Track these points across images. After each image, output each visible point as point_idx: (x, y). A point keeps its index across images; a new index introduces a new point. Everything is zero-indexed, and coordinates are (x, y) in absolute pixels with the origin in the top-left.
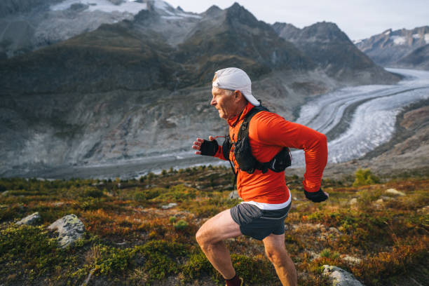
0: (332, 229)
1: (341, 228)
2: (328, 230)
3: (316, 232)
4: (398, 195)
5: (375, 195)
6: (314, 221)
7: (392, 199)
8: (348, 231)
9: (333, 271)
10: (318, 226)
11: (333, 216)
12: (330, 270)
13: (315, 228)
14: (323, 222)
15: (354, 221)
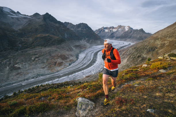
0: (84, 90)
1: (87, 89)
2: (83, 90)
3: (78, 93)
6: (79, 89)
8: (89, 89)
10: (80, 90)
11: (85, 86)
12: (78, 99)
13: (79, 91)
14: (81, 88)
15: (92, 86)
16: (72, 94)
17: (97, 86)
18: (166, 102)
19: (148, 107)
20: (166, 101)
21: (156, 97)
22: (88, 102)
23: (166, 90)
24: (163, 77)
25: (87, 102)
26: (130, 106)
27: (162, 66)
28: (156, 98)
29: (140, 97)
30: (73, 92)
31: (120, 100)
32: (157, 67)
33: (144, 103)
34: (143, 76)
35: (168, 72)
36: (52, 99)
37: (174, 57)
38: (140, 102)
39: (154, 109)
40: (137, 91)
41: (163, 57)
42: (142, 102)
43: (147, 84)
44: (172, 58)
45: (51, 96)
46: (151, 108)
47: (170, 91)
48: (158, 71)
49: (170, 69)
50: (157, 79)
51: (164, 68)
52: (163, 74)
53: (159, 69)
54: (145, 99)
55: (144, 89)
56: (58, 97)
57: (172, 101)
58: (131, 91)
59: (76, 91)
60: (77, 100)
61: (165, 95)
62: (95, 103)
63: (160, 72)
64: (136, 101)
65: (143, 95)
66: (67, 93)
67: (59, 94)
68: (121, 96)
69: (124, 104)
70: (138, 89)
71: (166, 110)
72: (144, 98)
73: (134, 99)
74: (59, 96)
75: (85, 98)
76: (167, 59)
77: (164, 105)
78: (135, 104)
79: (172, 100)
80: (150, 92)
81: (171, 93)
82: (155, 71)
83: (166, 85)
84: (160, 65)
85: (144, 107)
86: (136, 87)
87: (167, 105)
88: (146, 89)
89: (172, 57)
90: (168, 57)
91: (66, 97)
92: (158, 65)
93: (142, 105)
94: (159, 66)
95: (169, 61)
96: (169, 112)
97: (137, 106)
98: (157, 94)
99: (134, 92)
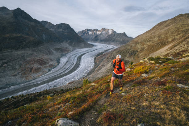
0: (66, 104)
1: (70, 102)
3: (59, 108)
4: (95, 85)
5: (88, 87)
6: (60, 103)
7: (93, 87)
8: (73, 103)
9: (59, 120)
10: (61, 105)
11: (67, 99)
12: (58, 121)
13: (59, 106)
14: (63, 103)
15: (75, 98)
16: (51, 111)
17: (81, 97)
18: (153, 113)
19: (138, 122)
20: (153, 110)
21: (143, 107)
22: (71, 123)
23: (151, 98)
24: (146, 82)
25: (70, 125)
26: (120, 122)
27: (144, 70)
28: (143, 109)
29: (128, 108)
30: (53, 108)
31: (109, 116)
32: (140, 71)
33: (134, 117)
34: (128, 81)
35: (149, 77)
36: (24, 122)
37: (152, 61)
38: (129, 115)
39: (144, 123)
40: (124, 102)
41: (144, 61)
42: (131, 115)
43: (133, 92)
44: (151, 62)
45: (21, 117)
46: (141, 123)
47: (155, 99)
48: (141, 75)
49: (150, 73)
50: (141, 85)
51: (146, 72)
52: (146, 78)
53: (141, 73)
54: (134, 111)
55: (131, 98)
56: (31, 119)
57: (159, 111)
58: (118, 102)
59: (56, 106)
60: (56, 123)
61: (151, 104)
62: (79, 123)
63: (142, 76)
64: (125, 115)
65: (131, 106)
66: (44, 111)
67: (33, 114)
68: (108, 109)
69: (113, 121)
70: (125, 99)
71: (154, 123)
72: (132, 109)
73: (123, 113)
74: (33, 118)
75: (67, 118)
76: (147, 62)
77: (152, 116)
78: (124, 119)
79: (159, 109)
80: (137, 101)
81: (156, 100)
82: (138, 76)
83: (150, 92)
84: (142, 69)
85: (134, 122)
86: (123, 96)
87: (154, 116)
88: (133, 98)
89: (151, 60)
90: (148, 61)
91: (43, 118)
92: (140, 70)
93: (132, 119)
94: (142, 71)
95: (149, 65)
96: (157, 125)
97: (127, 122)
98: (144, 104)
99: (122, 102)
